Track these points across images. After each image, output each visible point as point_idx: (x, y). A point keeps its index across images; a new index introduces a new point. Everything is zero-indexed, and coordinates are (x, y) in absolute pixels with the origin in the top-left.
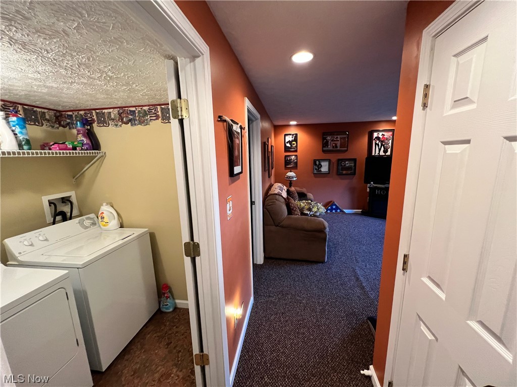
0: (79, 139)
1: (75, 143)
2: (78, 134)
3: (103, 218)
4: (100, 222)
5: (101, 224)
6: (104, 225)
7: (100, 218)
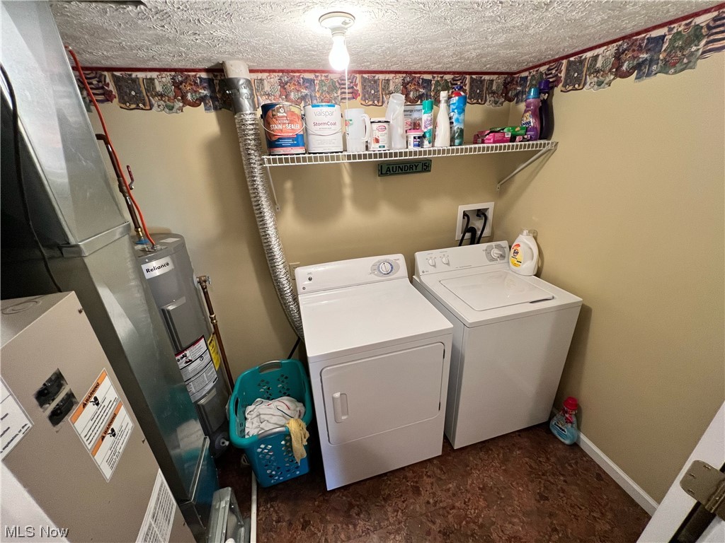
0: (525, 120)
1: (516, 130)
2: (526, 111)
3: (517, 253)
4: (510, 257)
5: (511, 260)
6: (515, 265)
7: (512, 251)
